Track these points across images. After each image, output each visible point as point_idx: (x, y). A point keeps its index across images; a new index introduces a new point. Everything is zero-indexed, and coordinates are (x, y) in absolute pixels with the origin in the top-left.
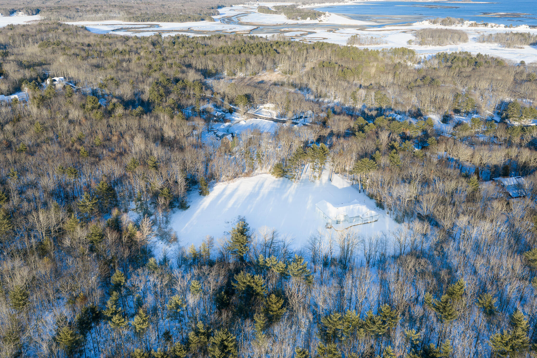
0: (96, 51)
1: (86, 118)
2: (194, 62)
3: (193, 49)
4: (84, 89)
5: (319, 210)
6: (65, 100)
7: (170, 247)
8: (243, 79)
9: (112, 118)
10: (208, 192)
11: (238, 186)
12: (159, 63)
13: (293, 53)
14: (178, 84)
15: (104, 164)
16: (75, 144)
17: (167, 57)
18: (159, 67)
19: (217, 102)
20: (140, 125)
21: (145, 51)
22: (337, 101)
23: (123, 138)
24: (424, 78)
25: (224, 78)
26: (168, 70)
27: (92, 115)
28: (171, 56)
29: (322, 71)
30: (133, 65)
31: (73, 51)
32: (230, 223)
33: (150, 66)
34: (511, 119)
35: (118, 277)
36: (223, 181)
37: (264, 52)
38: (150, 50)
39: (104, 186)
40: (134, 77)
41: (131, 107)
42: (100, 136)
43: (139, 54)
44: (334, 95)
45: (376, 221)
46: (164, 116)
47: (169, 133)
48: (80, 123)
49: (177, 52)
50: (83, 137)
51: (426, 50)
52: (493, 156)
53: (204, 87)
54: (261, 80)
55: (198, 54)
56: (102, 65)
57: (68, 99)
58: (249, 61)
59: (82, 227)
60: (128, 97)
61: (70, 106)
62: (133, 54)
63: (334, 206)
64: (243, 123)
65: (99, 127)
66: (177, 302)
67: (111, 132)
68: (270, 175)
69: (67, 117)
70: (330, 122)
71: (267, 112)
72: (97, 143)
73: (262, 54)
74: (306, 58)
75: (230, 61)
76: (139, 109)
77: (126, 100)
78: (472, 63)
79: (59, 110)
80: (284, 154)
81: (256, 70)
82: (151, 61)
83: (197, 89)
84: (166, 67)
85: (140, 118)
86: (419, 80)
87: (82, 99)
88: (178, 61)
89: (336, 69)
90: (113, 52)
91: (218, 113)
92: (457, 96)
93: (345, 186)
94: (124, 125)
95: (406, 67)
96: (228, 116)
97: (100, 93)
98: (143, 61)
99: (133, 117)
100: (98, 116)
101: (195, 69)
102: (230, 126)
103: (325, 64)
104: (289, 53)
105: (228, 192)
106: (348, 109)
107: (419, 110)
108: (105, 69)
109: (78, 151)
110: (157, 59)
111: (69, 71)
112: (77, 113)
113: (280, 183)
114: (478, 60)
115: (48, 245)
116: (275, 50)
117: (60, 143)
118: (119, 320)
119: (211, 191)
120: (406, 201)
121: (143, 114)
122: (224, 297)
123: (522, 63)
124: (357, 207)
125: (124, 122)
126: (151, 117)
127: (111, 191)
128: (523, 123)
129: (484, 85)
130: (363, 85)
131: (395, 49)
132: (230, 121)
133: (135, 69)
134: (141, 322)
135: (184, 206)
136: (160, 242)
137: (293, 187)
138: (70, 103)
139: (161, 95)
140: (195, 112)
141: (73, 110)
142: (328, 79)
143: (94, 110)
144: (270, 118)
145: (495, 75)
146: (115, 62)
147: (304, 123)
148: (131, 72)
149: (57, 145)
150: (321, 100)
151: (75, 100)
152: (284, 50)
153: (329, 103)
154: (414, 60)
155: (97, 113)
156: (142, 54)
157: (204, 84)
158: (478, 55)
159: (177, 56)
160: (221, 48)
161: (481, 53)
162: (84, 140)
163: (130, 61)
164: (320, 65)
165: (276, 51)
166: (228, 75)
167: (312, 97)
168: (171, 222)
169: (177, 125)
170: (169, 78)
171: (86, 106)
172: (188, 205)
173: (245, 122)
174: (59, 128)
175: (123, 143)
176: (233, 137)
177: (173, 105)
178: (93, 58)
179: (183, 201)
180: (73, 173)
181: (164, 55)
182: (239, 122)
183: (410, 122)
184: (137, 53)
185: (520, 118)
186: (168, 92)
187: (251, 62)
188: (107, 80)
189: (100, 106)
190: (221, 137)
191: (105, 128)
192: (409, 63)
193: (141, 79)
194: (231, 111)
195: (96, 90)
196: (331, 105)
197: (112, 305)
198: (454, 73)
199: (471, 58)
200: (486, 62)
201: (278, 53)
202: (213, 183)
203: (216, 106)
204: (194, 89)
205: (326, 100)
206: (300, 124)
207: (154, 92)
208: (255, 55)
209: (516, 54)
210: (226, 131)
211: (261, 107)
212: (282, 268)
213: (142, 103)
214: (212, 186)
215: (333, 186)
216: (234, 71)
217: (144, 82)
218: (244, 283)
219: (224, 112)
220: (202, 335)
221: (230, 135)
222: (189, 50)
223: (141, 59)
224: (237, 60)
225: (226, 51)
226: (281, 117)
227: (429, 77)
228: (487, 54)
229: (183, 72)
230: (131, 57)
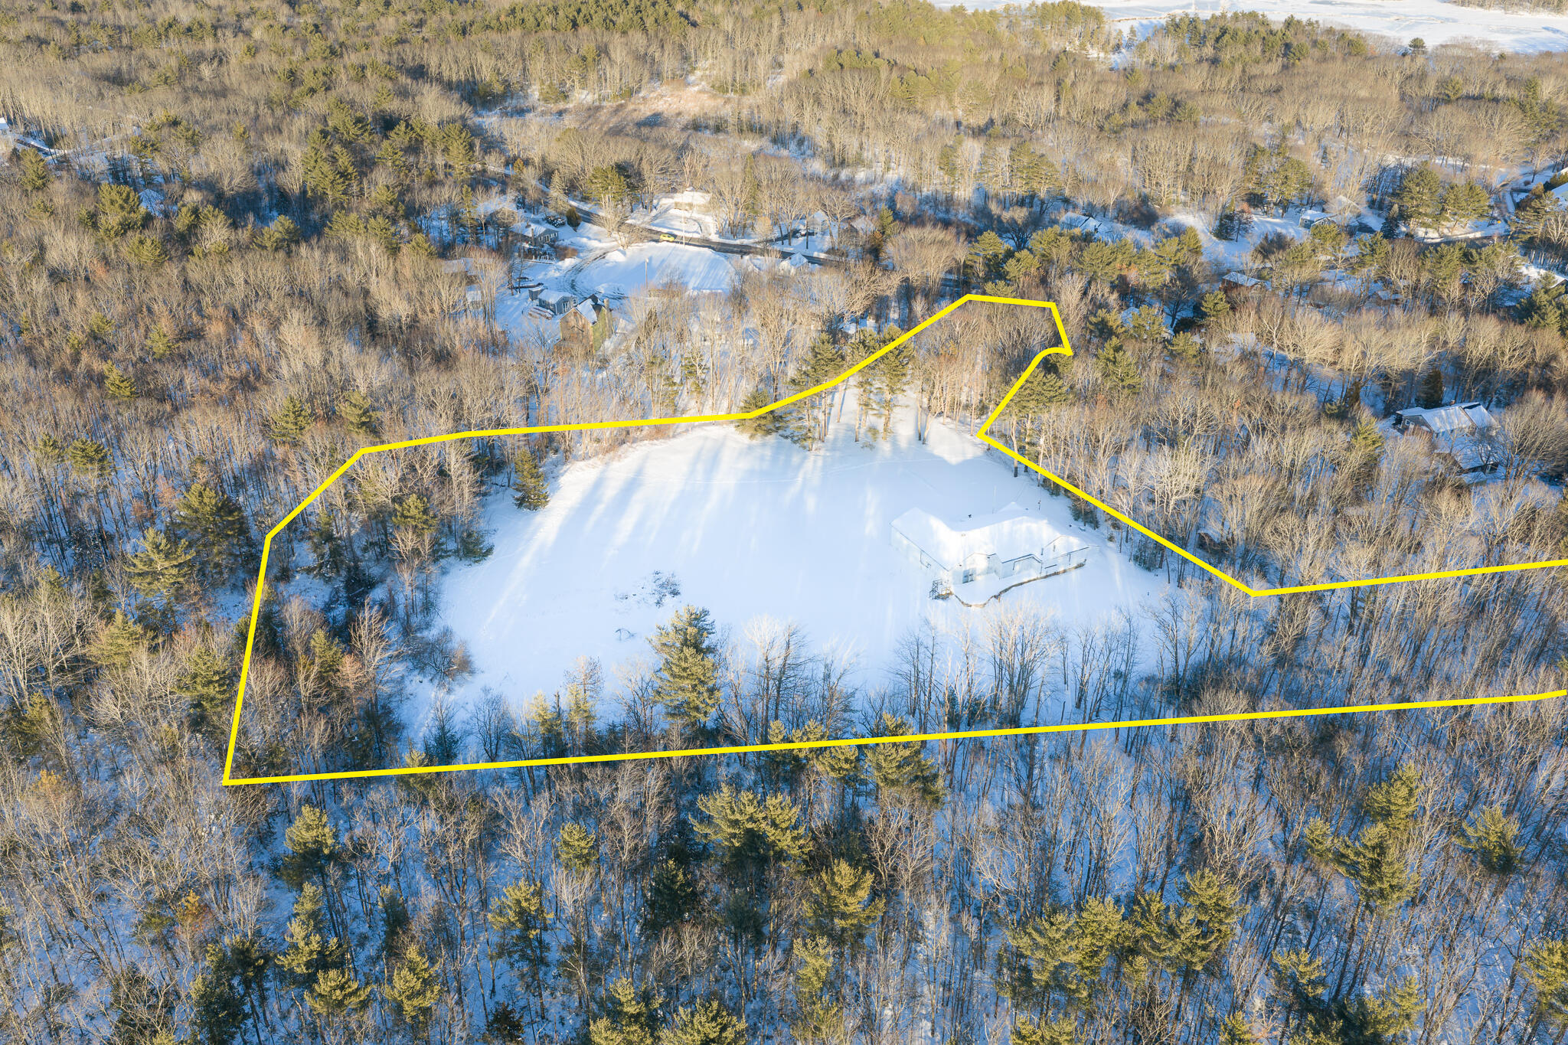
0: (103, 26)
1: (105, 260)
2: (432, 61)
3: (421, 15)
4: (82, 159)
5: (905, 542)
6: (24, 199)
7: (449, 691)
8: (593, 110)
9: (195, 259)
10: (545, 497)
11: (639, 472)
12: (321, 66)
13: (739, 25)
14: (392, 134)
15: (193, 423)
16: (85, 357)
17: (342, 45)
18: (322, 78)
19: (524, 190)
20: (292, 281)
21: (266, 23)
22: (896, 177)
23: (243, 326)
24: (1147, 98)
25: (534, 108)
26: (354, 89)
27: (124, 250)
28: (357, 40)
29: (838, 82)
30: (234, 74)
31: (25, 28)
32: (631, 600)
33: (293, 77)
34: (1412, 222)
35: (309, 828)
36: (586, 457)
37: (649, 22)
38: (283, 20)
39: (206, 500)
40: (246, 113)
41: (251, 217)
42: (165, 325)
43: (248, 34)
44: (882, 159)
45: (1080, 566)
46: (366, 248)
47: (393, 306)
48: (87, 279)
49: (373, 26)
50: (107, 328)
51: (1128, 9)
52: (1398, 344)
53: (477, 142)
54: (649, 114)
55: (440, 32)
56: (129, 73)
57: (37, 198)
58: (607, 54)
59: (153, 649)
60: (236, 181)
61: (46, 221)
62: (229, 33)
63: (953, 528)
64: (616, 257)
65: (156, 291)
66: (524, 904)
67: (200, 311)
68: (732, 428)
69: (40, 258)
70: (891, 250)
71: (687, 220)
72: (160, 347)
73: (645, 30)
74: (781, 39)
75: (547, 52)
76: (279, 225)
77: (229, 193)
78: (1277, 49)
79: (10, 235)
80: (762, 358)
81: (630, 80)
82: (294, 58)
83: (457, 148)
84: (344, 77)
85: (289, 253)
86: (1133, 104)
87: (82, 193)
88: (381, 58)
89: (884, 75)
90: (162, 30)
91: (533, 226)
92: (1254, 154)
93: (969, 456)
94: (239, 280)
95: (1088, 64)
96: (566, 236)
97: (136, 170)
98: (264, 59)
99: (264, 253)
100: (148, 253)
101: (439, 79)
102: (577, 270)
103: (845, 58)
104: (728, 24)
105: (610, 492)
106: (933, 201)
107: (1145, 199)
108: (145, 88)
109: (101, 379)
110: (310, 50)
111: (22, 98)
112: (72, 244)
113: (768, 453)
114: (1290, 37)
115: (43, 720)
116: (681, 14)
117: (28, 350)
118: (342, 988)
119: (554, 491)
120: (1172, 503)
121: (297, 243)
122: (676, 876)
123: (1417, 44)
124: (1024, 526)
125: (237, 271)
126: (326, 251)
127: (230, 513)
128: (1446, 231)
129: (1322, 116)
130: (964, 123)
131: (1044, 5)
132: (576, 252)
133: (244, 87)
134: (418, 986)
135: (473, 549)
136: (417, 677)
137: (809, 464)
138: (45, 210)
139: (344, 175)
140: (462, 226)
141: (59, 235)
142: (863, 107)
143: (130, 233)
144: (698, 240)
145: (1351, 86)
146: (173, 62)
147: (808, 253)
148: (231, 98)
149: (23, 360)
150: (844, 174)
151: (59, 201)
152: (712, 15)
153: (872, 183)
154: (1103, 40)
155: (141, 242)
156: (257, 34)
157: (477, 132)
158: (1289, 23)
159: (375, 39)
160: (513, 11)
161: (1297, 17)
162: (110, 339)
163: (221, 61)
164: (828, 62)
165: (687, 17)
166: (546, 100)
167: (818, 166)
168: (442, 606)
169: (415, 276)
170: (359, 114)
171: (102, 219)
172: (485, 545)
173: (624, 253)
174: (18, 299)
175: (243, 344)
176: (597, 307)
177: (391, 208)
178: (95, 51)
179: (470, 535)
180: (91, 460)
181: (331, 36)
182: (603, 256)
183: (1138, 246)
184: (239, 30)
185: (1439, 216)
186: (365, 165)
187: (613, 56)
188: (159, 128)
189: (148, 219)
190: (559, 308)
191: (176, 295)
192: (1094, 53)
193: (270, 121)
194: (574, 220)
195: (122, 159)
196: (881, 190)
197: (307, 936)
198: (1229, 82)
199: (1271, 32)
200: (1315, 43)
201: (694, 24)
202: (556, 464)
203: (521, 203)
204: (446, 150)
205: (861, 175)
206: (797, 256)
207: (320, 163)
208: (624, 33)
209: (1387, 15)
210: (568, 287)
211: (666, 202)
212: (847, 760)
213: (282, 201)
214: (553, 476)
215: (932, 456)
216: (562, 83)
217: (280, 132)
218: (735, 823)
219: (551, 223)
220: (629, 1025)
221: (589, 302)
222: (409, 18)
223: (257, 51)
224: (568, 50)
225: (531, 22)
226: (734, 235)
227: (1161, 95)
228: (1314, 20)
229: (403, 94)
230: (222, 45)
